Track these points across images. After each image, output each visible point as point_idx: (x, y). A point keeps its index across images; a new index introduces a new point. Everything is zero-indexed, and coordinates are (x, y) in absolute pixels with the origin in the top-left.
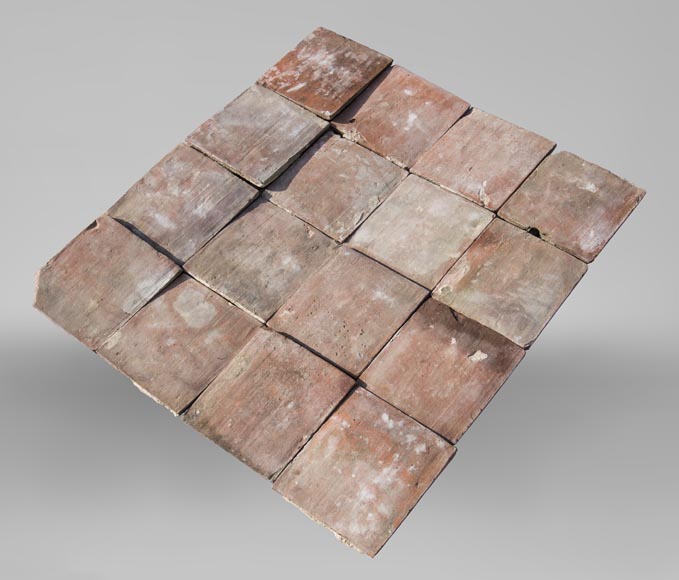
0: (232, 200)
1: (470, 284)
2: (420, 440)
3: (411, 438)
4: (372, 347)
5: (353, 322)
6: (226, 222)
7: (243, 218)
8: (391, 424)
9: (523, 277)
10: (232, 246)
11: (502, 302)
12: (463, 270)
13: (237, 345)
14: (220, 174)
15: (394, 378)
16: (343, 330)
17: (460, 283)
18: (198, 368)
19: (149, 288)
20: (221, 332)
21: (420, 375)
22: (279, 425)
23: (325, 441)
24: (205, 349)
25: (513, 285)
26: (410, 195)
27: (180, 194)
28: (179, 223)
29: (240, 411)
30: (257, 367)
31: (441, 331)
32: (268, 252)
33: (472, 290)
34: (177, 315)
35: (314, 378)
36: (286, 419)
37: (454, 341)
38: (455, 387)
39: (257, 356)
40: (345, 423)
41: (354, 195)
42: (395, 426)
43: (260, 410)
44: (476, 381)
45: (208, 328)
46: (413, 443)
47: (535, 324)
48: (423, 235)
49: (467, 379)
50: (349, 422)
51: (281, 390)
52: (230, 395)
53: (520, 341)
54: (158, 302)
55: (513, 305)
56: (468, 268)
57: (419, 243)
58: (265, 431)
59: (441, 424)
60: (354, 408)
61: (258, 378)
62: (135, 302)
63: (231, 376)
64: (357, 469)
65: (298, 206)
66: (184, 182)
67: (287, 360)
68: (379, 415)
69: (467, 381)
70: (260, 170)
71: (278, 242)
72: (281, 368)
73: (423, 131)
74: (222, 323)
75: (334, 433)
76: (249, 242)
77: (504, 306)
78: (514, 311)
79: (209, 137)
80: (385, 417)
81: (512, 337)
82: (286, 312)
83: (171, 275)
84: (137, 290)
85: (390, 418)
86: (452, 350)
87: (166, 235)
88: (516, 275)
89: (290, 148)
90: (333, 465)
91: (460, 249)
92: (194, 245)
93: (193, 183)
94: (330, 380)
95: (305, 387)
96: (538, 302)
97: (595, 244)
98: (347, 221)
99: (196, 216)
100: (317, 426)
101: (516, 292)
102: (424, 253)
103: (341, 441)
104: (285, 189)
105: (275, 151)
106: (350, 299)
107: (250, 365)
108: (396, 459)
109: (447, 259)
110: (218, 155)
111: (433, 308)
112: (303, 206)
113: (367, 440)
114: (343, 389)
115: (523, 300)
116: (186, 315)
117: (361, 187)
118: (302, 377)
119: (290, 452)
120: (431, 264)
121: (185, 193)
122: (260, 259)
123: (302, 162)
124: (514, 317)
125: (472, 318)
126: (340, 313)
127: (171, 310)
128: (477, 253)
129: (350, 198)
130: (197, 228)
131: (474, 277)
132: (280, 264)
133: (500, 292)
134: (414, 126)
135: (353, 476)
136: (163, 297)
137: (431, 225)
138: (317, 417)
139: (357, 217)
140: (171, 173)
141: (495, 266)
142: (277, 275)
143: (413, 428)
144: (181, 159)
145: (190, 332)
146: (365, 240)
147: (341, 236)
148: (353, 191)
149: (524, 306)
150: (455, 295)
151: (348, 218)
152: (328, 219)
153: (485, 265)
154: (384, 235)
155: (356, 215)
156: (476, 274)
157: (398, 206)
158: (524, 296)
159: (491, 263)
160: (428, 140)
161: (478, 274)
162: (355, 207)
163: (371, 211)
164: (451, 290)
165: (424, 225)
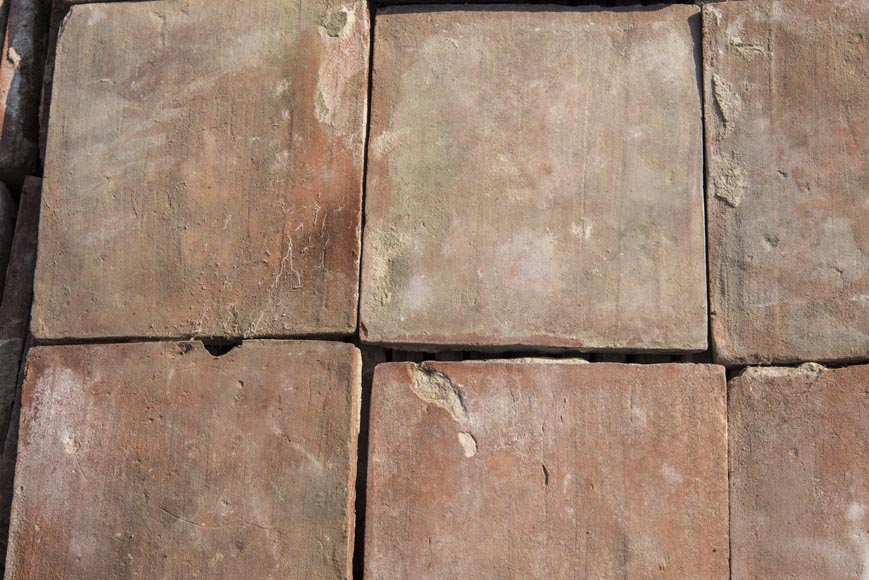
1: (286, 75)
9: (172, 182)
11: (182, 79)
12: (331, 100)
17: (314, 63)
25: (181, 141)
26: (647, 263)
33: (272, 61)
41: (797, 159)
47: (75, 78)
48: (510, 148)
53: (89, 14)
55: (153, 87)
56: (324, 119)
57: (503, 120)
73: (802, 543)
77: (172, 73)
78: (142, 73)
81: (110, 14)
88: (191, 173)
91: (384, 171)
96: (97, 139)
97: (44, 411)
98: (745, 69)
101: (163, 127)
102: (468, 100)
109: (397, 116)
115: (133, 114)
117: (803, 198)
120: (428, 80)
124: (134, 60)
128: (329, 177)
129: (801, 141)
131: (288, 98)
133: (198, 99)
134: (841, 535)
137: (516, 195)
139: (730, 102)
141: (259, 164)
146: (650, 47)
147: (719, 16)
148: (811, 170)
149: (125, 104)
150: (305, 24)
151: (751, 79)
152: (796, 39)
153: (286, 153)
154: (614, 92)
155: (738, 103)
156: (291, 113)
157: (651, 208)
158: (139, 128)
159: (275, 167)
160: (761, 519)
161: (286, 114)
162: (762, 124)
163: (711, 148)
164: (322, 30)
165: (531, 184)
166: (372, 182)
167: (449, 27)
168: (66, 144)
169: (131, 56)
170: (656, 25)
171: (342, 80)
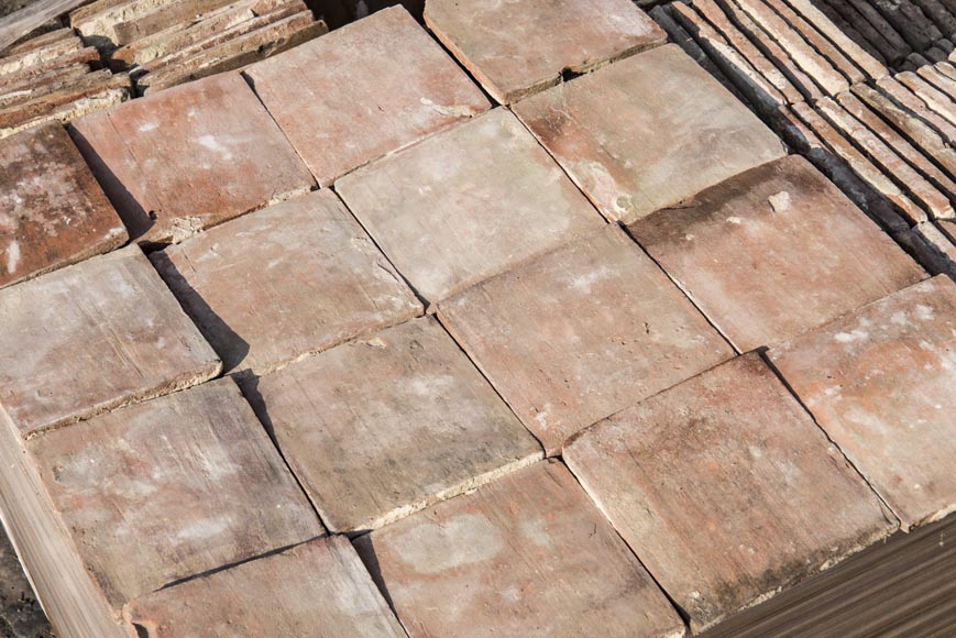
0: (225, 420)
1: (630, 170)
2: (909, 308)
3: (900, 318)
4: (688, 320)
5: (622, 329)
6: (269, 444)
7: (274, 421)
8: (860, 335)
9: (653, 111)
10: (333, 447)
11: (688, 147)
13: (575, 502)
14: (151, 413)
15: (768, 308)
16: (631, 345)
17: (619, 181)
18: (596, 569)
19: (357, 597)
20: (531, 517)
21: (779, 277)
22: (789, 480)
23: (850, 426)
24: (558, 548)
25: (663, 125)
26: (383, 196)
27: (154, 483)
28: (225, 508)
29: (729, 527)
30: (645, 480)
31: (706, 228)
32: (383, 408)
33: (643, 172)
34: (453, 573)
35: (716, 403)
36: (783, 467)
37: (736, 220)
38: (825, 242)
39: (624, 472)
40: (829, 392)
41: (329, 263)
42: (867, 329)
43: (745, 497)
44: (826, 218)
45: (513, 537)
46: (911, 319)
47: (752, 128)
48: (485, 202)
49: (818, 228)
50: (830, 385)
51: (715, 457)
52: (685, 533)
53: (773, 153)
54: (399, 594)
55: (701, 138)
56: (594, 164)
57: (498, 210)
58: (792, 502)
59: (887, 281)
60: (805, 373)
61: (671, 483)
62: (380, 626)
63: (645, 525)
64: (927, 400)
65: (302, 341)
66: (129, 467)
67: (658, 430)
68: (833, 343)
69: (821, 227)
70: (187, 354)
71: (367, 388)
72: (670, 443)
73: (248, 139)
74: (509, 512)
75: (841, 410)
76: (340, 426)
77: (697, 147)
78: (714, 141)
79: (45, 401)
80: (842, 337)
81: (760, 158)
82: (540, 417)
83: (348, 552)
84: (353, 614)
85: (848, 332)
86: (755, 228)
87: (242, 538)
88: (645, 116)
89: (159, 305)
90: (903, 426)
91: (545, 164)
92: (292, 506)
93: (144, 457)
94: (732, 382)
95: (728, 420)
96: (712, 110)
97: (638, 21)
98: (382, 289)
99: (226, 480)
100: (816, 428)
101: (679, 126)
102: (524, 210)
103: (863, 405)
104: (248, 346)
105: (150, 324)
106: (566, 321)
107: (635, 487)
108: (931, 348)
109: (559, 187)
110: (102, 397)
111: (650, 228)
112: (307, 332)
113: (876, 372)
114: (762, 373)
115: (702, 125)
116: (458, 559)
117: (317, 250)
118: (704, 420)
119: (850, 480)
120: (554, 208)
121: (156, 476)
122: (394, 420)
124: (724, 144)
125: (698, 189)
126: (590, 341)
127: (435, 577)
128: (570, 147)
129: (332, 270)
130: (255, 487)
131: (620, 163)
132: (425, 399)
133: (669, 142)
134: (230, 146)
135: (938, 406)
136: (389, 585)
137: (466, 186)
138: (799, 422)
140: (93, 481)
141: (612, 133)
142: (447, 409)
143: (882, 310)
144: (68, 455)
145: (499, 563)
146: (443, 278)
147: (411, 305)
148: (319, 261)
149: (710, 127)
150: (640, 195)
151: (375, 286)
152: (359, 310)
153: (601, 143)
154: (448, 250)
155: (377, 275)
156: (613, 158)
157: (395, 216)
158: (692, 121)
159: (603, 136)
160: (272, 142)
161: (615, 156)
162: (357, 270)
163: (380, 254)
164: (628, 196)
165: (464, 193)
166: (548, 159)
167: (562, 236)
168: (730, 104)
169: (727, 146)
170: (446, 291)
171: (598, 182)
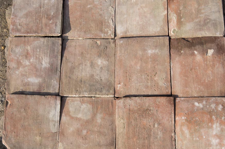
0: (54, 51)
1: (182, 22)
2: (217, 104)
3: (213, 106)
4: (166, 77)
5: (150, 71)
6: (60, 62)
7: (65, 55)
8: (201, 106)
9: (199, 5)
10: (72, 70)
11: (200, 21)
12: (174, 18)
13: (112, 114)
14: (39, 42)
15: (186, 85)
16: (149, 78)
17: (177, 24)
18: (105, 135)
19: (54, 115)
20: (101, 113)
21: (194, 76)
22: (158, 137)
23: (181, 130)
24: (101, 125)
25: (199, 11)
27: (30, 62)
28: (41, 76)
29: (138, 142)
30: (129, 118)
31: (188, 51)
32: (88, 64)
33: (185, 24)
34: (77, 119)
35: (156, 107)
36: (159, 133)
37: (196, 52)
38: (212, 72)
39: (125, 114)
40: (183, 118)
41: (101, 12)
42: (203, 105)
43: (146, 136)
44: (218, 64)
45: (94, 115)
46: (215, 108)
47: (220, 23)
48: (145, 12)
49: (214, 65)
50: (185, 116)
51: (147, 122)
52: (128, 138)
53: (220, 34)
54: (64, 118)
55: (205, 20)
56: (175, 15)
57: (146, 17)
58: (155, 143)
59: (219, 92)
60: (181, 109)
61: (133, 123)
62: (54, 125)
63: (122, 130)
64: (203, 134)
65: (82, 34)
66: (27, 55)
67: (139, 107)
68: (193, 104)
69: (214, 66)
70: (54, 28)
71: (88, 56)
72: (139, 112)
74: (97, 108)
75: (182, 125)
76: (77, 64)
77: (202, 23)
78: (208, 23)
79: (19, 27)
80: (196, 104)
81: (215, 34)
82: (119, 86)
83: (59, 102)
84: (51, 119)
85: (199, 103)
86: (199, 57)
87: (40, 86)
88: (196, 6)
89: (57, 9)
90: (193, 138)
91: (165, 9)
92: (55, 82)
93: (31, 54)
94: (163, 103)
95: (155, 113)
96: (214, 12)
98: (108, 27)
99: (45, 68)
100: (174, 127)
101: (202, 13)
102: (152, 20)
103: (188, 126)
104: (70, 29)
105: (52, 14)
106: (140, 62)
107: (125, 119)
108: (214, 119)
109: (163, 17)
110: (30, 33)
111: (176, 43)
112: (85, 32)
113: (197, 118)
114: (171, 104)
115: (208, 16)
116: (80, 116)
117: (101, 7)
118: (150, 110)
119: (172, 145)
120: (158, 23)
121: (31, 60)
122: (88, 69)
123: (67, 11)
124: (209, 25)
125: (194, 36)
126: (142, 71)
127: (72, 118)
128: (173, 6)
129: (100, 15)
130: (50, 73)
131: (181, 18)
132: (98, 66)
133: (197, 18)
135: (204, 137)
136: (63, 114)
137: (144, 5)
138: (171, 123)
139: (111, 22)
140: (18, 56)
141: (185, 7)
142: (101, 71)
143: (211, 101)
144: (16, 46)
145: (87, 122)
146: (123, 30)
147: (112, 35)
148: (99, 11)
149: (210, 17)
150: (180, 31)
151: (107, 25)
152: (100, 31)
153: (181, 9)
154: (129, 23)
155: (109, 21)
156: (180, 16)
157: (123, 5)
158: (206, 13)
159: (182, 7)
161: (181, 15)
162: (106, 18)
163: (114, 15)
164: (177, 30)
165: (141, 7)
166: (166, 6)
167: (155, 33)
168: (219, 12)
169: (210, 26)
170: (122, 34)
171: (172, 22)
